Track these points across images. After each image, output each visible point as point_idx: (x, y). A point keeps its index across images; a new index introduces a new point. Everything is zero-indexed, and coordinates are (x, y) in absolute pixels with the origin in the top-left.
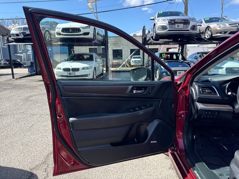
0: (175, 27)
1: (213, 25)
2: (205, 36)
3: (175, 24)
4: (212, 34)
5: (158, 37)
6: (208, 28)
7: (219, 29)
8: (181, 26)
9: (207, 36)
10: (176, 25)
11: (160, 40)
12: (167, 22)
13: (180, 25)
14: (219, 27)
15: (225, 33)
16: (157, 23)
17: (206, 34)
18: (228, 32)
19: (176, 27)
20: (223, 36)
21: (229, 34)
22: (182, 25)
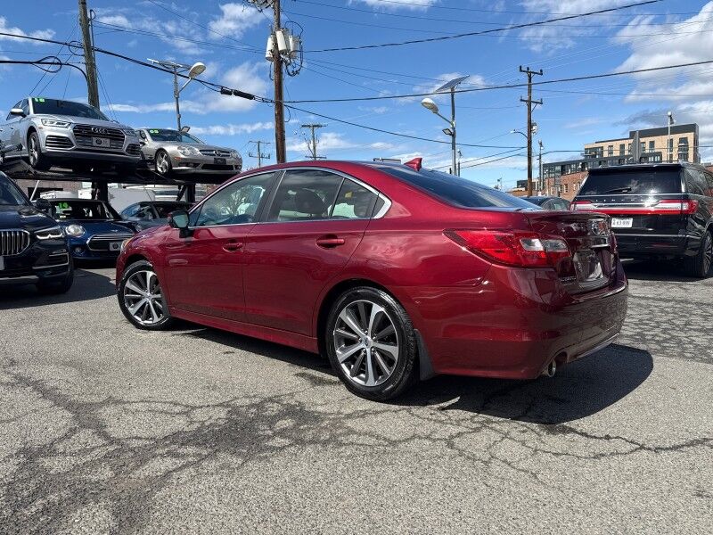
0: (92, 143)
1: (171, 148)
2: (156, 168)
3: (90, 137)
4: (171, 166)
5: (46, 161)
6: (161, 151)
7: (182, 156)
8: (106, 143)
9: (160, 168)
10: (94, 139)
11: (52, 169)
12: (70, 129)
13: (102, 140)
14: (184, 154)
15: (196, 165)
16: (40, 128)
17: (158, 164)
18: (201, 165)
19: (95, 144)
20: (193, 171)
21: (203, 168)
22: (108, 141)
